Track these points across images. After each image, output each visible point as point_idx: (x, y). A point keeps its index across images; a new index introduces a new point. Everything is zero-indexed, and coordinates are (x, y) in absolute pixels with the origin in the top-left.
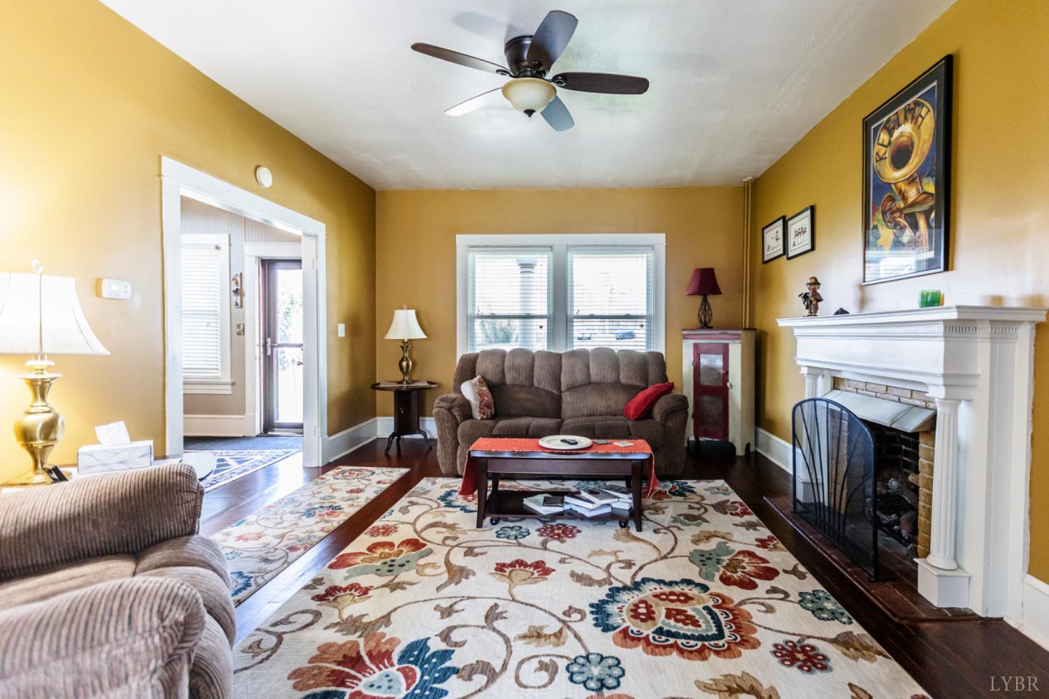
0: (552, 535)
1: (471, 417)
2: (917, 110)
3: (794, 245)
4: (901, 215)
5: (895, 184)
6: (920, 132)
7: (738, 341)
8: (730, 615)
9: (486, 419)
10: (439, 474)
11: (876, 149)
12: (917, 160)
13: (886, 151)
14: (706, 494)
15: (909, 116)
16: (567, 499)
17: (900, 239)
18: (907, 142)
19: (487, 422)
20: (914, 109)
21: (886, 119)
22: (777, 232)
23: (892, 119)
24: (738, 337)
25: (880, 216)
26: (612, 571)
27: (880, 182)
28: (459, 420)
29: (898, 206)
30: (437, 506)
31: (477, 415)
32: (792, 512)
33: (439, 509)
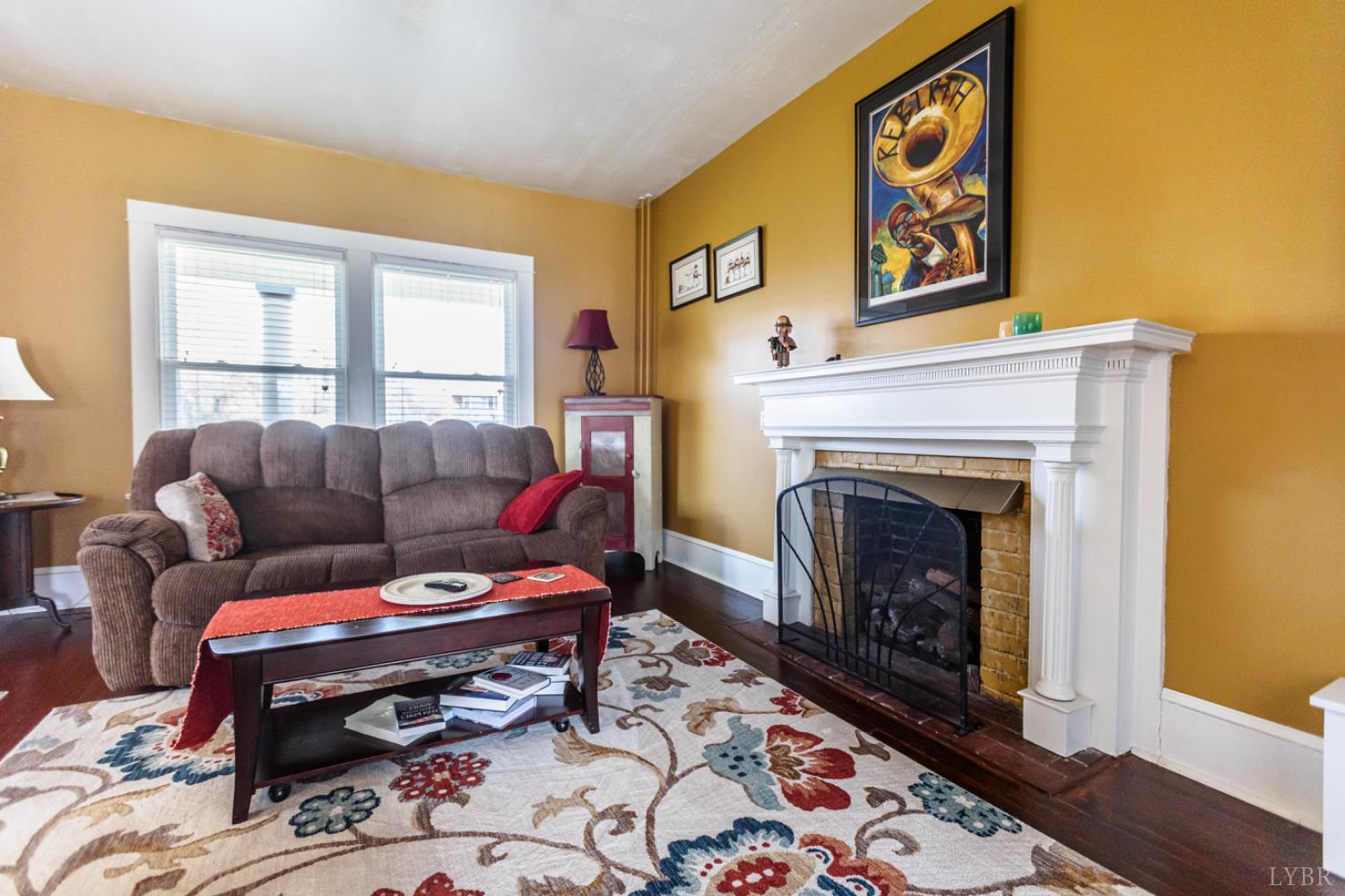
0: (432, 788)
1: (187, 557)
2: (953, 86)
3: (727, 281)
4: (925, 228)
5: (912, 188)
6: (958, 116)
7: (646, 413)
8: (875, 888)
9: (226, 558)
10: (102, 693)
11: (878, 144)
12: (953, 153)
13: (897, 145)
14: (649, 635)
15: (938, 95)
16: (445, 700)
17: (924, 260)
18: (934, 131)
19: (231, 563)
20: (947, 86)
21: (896, 101)
22: (696, 266)
23: (906, 101)
24: (646, 407)
25: (887, 233)
26: (603, 847)
27: (886, 187)
28: (154, 568)
29: (918, 217)
30: (99, 783)
31: (202, 550)
32: (778, 644)
33: (107, 794)
